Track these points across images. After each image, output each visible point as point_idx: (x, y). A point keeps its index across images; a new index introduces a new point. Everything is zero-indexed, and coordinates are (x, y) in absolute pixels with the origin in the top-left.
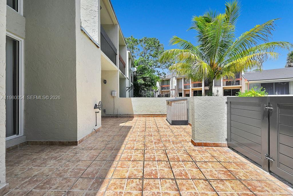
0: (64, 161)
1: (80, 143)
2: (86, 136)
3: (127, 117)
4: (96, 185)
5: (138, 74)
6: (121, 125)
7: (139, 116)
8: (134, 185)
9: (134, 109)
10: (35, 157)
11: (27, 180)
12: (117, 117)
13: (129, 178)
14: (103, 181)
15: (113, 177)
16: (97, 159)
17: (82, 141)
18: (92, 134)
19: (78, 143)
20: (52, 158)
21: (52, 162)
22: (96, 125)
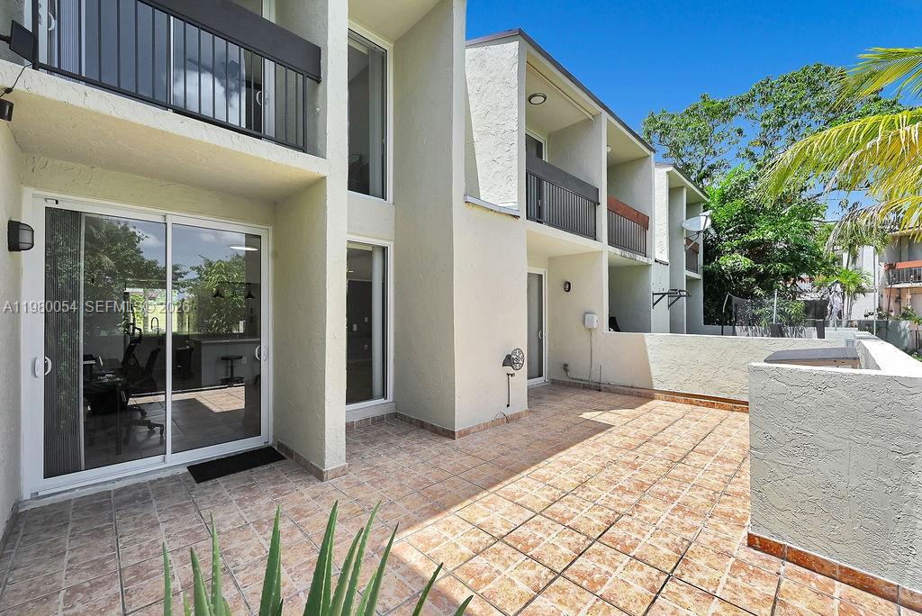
0: (417, 460)
1: (461, 436)
2: (479, 427)
3: (631, 394)
4: (426, 511)
5: (727, 234)
6: (587, 415)
7: (673, 396)
8: (531, 573)
9: (655, 370)
10: (392, 441)
11: (368, 468)
12: (600, 390)
13: (479, 527)
14: (440, 512)
15: (457, 513)
16: (463, 476)
17: (466, 433)
18: (495, 424)
19: (457, 434)
20: (408, 450)
21: (406, 455)
22: (508, 406)
